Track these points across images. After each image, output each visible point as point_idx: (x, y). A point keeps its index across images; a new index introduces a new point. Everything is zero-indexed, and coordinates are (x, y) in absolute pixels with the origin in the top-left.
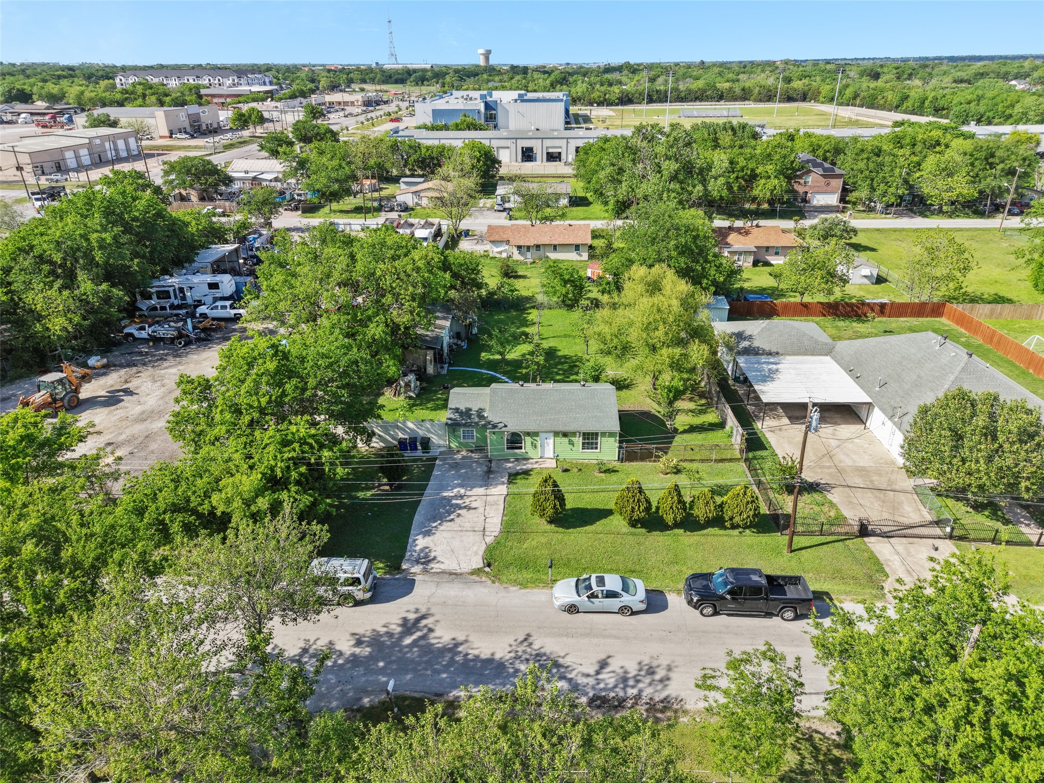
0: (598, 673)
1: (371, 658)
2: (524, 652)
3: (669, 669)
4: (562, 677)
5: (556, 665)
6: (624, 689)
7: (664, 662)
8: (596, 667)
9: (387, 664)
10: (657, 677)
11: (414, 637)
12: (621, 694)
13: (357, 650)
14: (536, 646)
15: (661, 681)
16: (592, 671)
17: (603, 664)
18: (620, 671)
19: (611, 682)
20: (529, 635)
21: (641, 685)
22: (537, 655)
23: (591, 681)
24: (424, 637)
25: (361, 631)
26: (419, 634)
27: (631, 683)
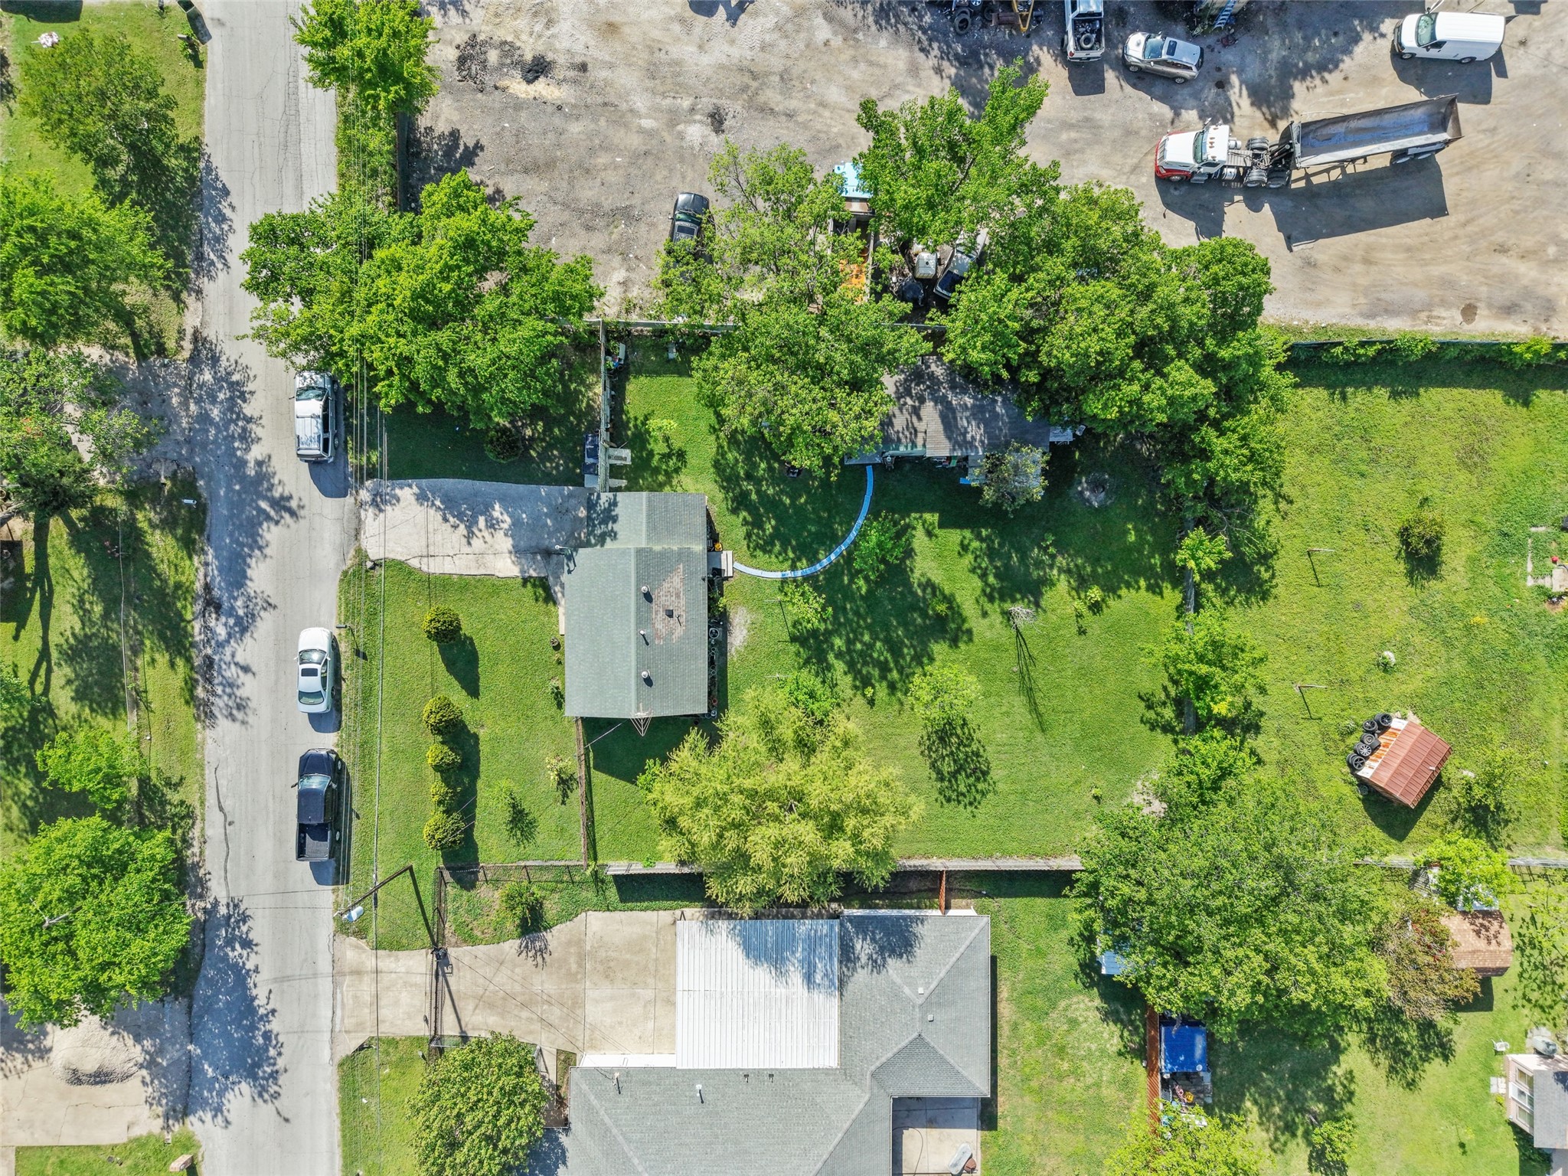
0: (236, 664)
1: (243, 479)
2: (256, 604)
3: (243, 723)
4: (230, 635)
5: (244, 630)
6: (221, 684)
7: (251, 719)
8: (242, 663)
9: (238, 492)
10: (235, 712)
11: (268, 509)
12: (216, 681)
13: (252, 464)
14: (262, 613)
15: (231, 714)
16: (236, 659)
17: (246, 669)
18: (239, 682)
19: (227, 674)
20: (275, 607)
21: (226, 698)
22: (253, 615)
23: (228, 658)
24: (268, 518)
25: (274, 462)
26: (272, 513)
27: (228, 690)
